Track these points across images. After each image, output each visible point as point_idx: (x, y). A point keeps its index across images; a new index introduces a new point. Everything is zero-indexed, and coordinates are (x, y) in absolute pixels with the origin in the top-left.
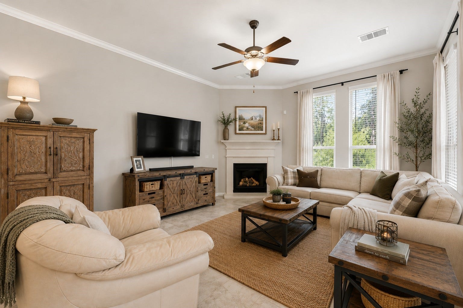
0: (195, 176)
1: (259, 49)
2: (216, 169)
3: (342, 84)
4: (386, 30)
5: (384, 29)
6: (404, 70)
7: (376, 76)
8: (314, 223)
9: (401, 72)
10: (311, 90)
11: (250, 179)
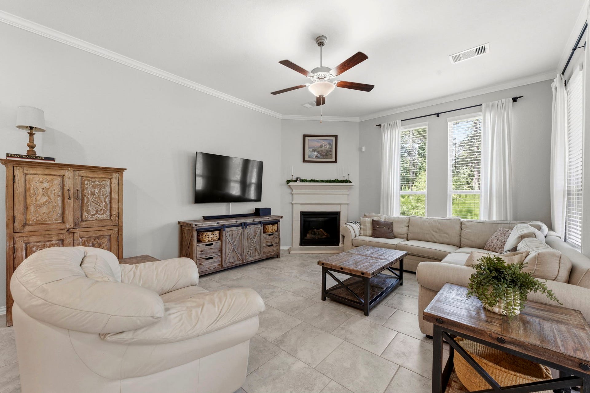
0: (260, 225)
1: (328, 70)
2: (281, 217)
3: (438, 115)
4: (485, 48)
5: (483, 46)
6: (518, 98)
7: (481, 105)
8: (401, 277)
9: (515, 100)
10: (399, 122)
11: (319, 230)
